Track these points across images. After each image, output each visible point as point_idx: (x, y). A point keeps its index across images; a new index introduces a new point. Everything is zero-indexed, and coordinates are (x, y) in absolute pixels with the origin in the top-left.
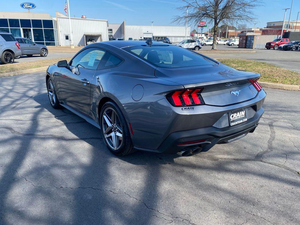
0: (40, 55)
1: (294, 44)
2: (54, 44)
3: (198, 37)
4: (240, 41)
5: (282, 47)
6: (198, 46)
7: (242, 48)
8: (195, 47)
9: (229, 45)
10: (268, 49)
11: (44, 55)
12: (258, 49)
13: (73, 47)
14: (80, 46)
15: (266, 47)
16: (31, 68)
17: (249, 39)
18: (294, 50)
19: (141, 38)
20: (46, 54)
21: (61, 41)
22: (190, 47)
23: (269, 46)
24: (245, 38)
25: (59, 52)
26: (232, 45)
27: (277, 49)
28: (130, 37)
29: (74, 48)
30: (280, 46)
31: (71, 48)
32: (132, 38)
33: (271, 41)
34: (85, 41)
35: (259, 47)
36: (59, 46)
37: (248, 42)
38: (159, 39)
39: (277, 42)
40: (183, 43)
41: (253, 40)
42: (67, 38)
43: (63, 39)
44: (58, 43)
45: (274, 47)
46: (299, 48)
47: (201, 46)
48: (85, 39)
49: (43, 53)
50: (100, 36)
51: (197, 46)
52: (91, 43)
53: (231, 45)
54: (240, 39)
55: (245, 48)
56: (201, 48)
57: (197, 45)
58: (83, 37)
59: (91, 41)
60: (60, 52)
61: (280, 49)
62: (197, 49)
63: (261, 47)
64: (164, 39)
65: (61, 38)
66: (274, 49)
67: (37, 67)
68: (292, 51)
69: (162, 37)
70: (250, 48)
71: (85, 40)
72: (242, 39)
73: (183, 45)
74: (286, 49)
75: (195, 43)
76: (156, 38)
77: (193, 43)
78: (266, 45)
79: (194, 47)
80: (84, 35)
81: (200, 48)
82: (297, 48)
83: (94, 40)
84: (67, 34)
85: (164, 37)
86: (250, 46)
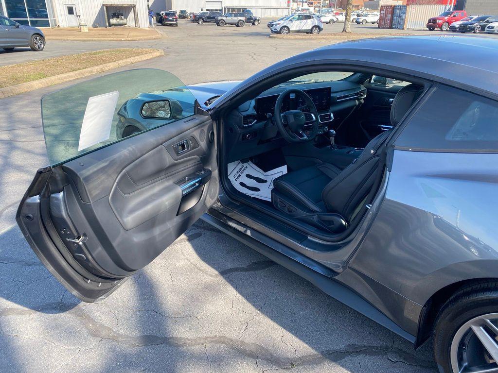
0: (29, 48)
1: (479, 20)
2: (47, 24)
3: (300, 9)
4: (382, 15)
5: (457, 26)
6: (318, 27)
7: (384, 28)
8: (313, 27)
9: (358, 23)
10: (430, 30)
11: (39, 48)
12: (413, 30)
13: (85, 30)
14: (96, 27)
15: (427, 27)
16: (28, 79)
17: (398, 11)
18: (478, 32)
19: (202, 10)
20: (43, 46)
21: (59, 17)
22: (303, 28)
23: (433, 25)
24: (390, 10)
25: (61, 40)
26: (364, 23)
27: (447, 30)
28: (182, 9)
29: (87, 31)
30: (452, 24)
31: (83, 31)
32: (185, 11)
33: (436, 16)
34: (106, 18)
35: (415, 26)
36: (57, 28)
37: (395, 18)
38: (234, 12)
39: (446, 18)
40: (291, 20)
41: (405, 13)
42: (71, 11)
43: (63, 13)
44: (55, 20)
45: (441, 27)
46: (486, 29)
47: (322, 26)
48: (105, 13)
49: (36, 43)
50: (133, 7)
51: (315, 26)
52: (118, 20)
53: (362, 22)
54: (382, 12)
55: (391, 28)
56: (322, 29)
57: (316, 24)
58: (102, 9)
59: (117, 17)
60: (64, 40)
61: (453, 29)
62: (316, 31)
63: (417, 27)
64: (243, 11)
65: (59, 12)
66: (442, 30)
67: (40, 78)
68: (474, 33)
69: (239, 9)
70: (399, 29)
71: (106, 15)
72: (384, 12)
73: (292, 24)
74: (464, 29)
75: (312, 19)
76: (229, 11)
77: (309, 20)
78: (427, 22)
79: (310, 28)
80: (103, 5)
81: (320, 29)
82: (483, 28)
83: (122, 15)
84: (70, 4)
85: (243, 9)
86: (399, 24)
